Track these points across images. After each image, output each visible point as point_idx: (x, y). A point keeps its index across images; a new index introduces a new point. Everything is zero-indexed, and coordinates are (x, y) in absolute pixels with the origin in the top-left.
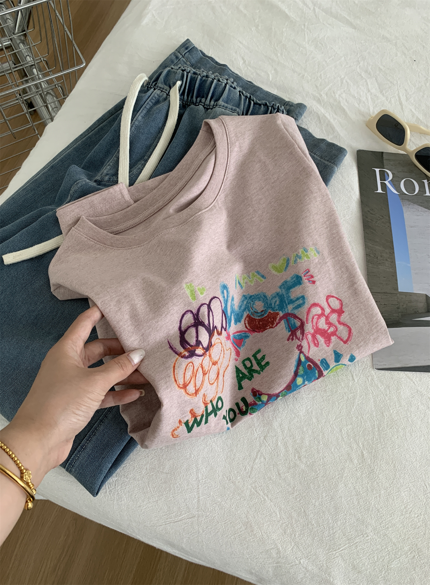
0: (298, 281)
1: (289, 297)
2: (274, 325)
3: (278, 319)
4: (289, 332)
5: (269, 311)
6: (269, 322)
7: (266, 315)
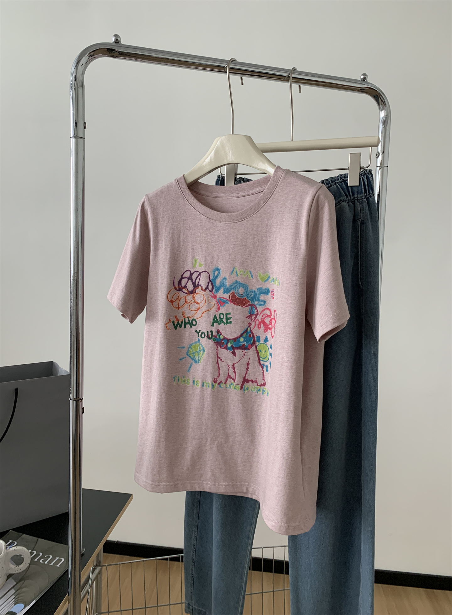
0: (267, 292)
1: (259, 297)
2: (244, 306)
3: (247, 304)
4: (249, 314)
5: (245, 297)
6: (242, 303)
7: (242, 298)
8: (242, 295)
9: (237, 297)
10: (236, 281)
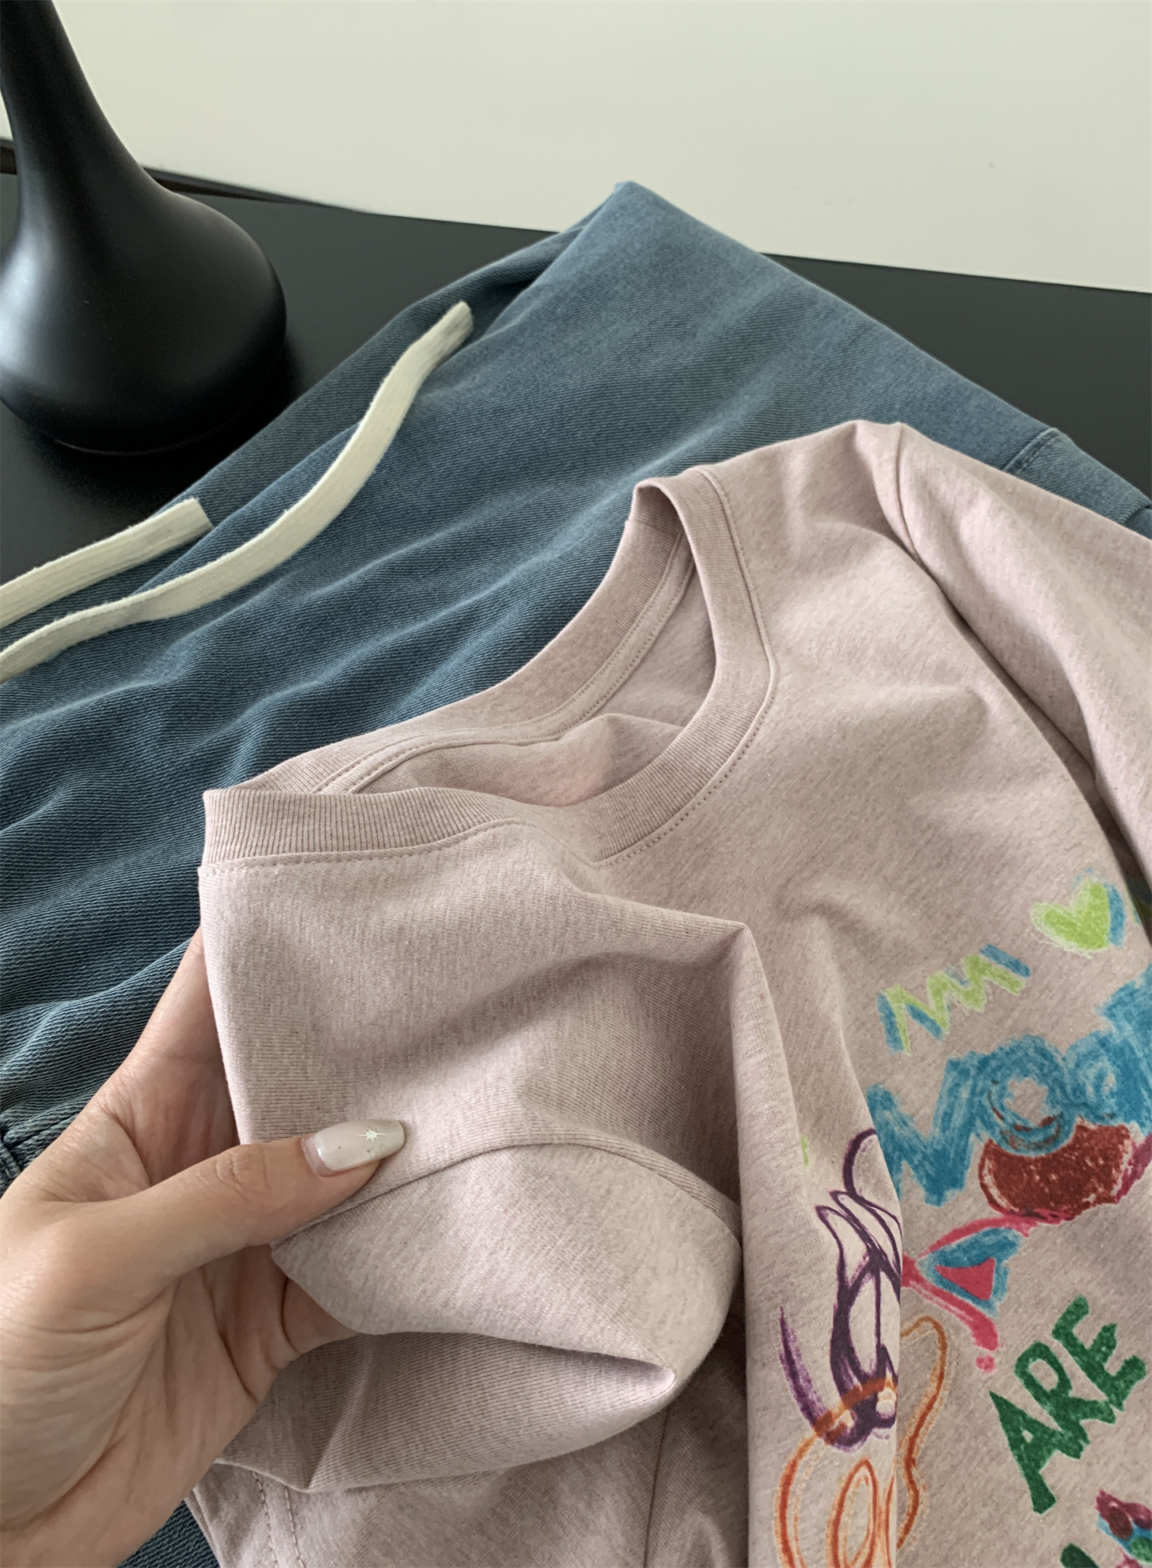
2: (1118, 1186)
3: (1126, 1157)
5: (1078, 1120)
6: (1089, 1173)
7: (1067, 1141)
8: (1047, 1122)
9: (1028, 1162)
10: (954, 1065)
